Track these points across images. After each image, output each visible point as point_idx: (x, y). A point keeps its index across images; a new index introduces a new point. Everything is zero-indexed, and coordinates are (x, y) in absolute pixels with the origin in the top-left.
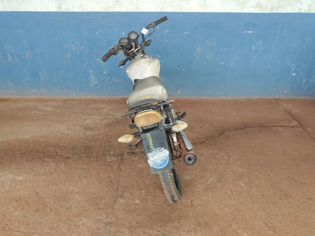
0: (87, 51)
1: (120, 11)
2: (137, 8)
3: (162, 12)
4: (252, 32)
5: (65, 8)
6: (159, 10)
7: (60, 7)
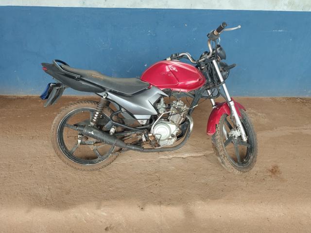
0: (111, 49)
1: (147, 8)
2: (165, 5)
3: (191, 9)
4: (281, 31)
5: (89, 4)
6: (188, 7)
7: (84, 3)
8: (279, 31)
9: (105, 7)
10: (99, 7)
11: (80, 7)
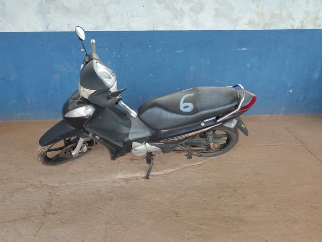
1: (110, 30)
2: (128, 27)
3: (153, 31)
5: (53, 28)
6: (151, 29)
7: (47, 27)
8: (243, 49)
9: (69, 31)
10: (62, 31)
11: (43, 31)
